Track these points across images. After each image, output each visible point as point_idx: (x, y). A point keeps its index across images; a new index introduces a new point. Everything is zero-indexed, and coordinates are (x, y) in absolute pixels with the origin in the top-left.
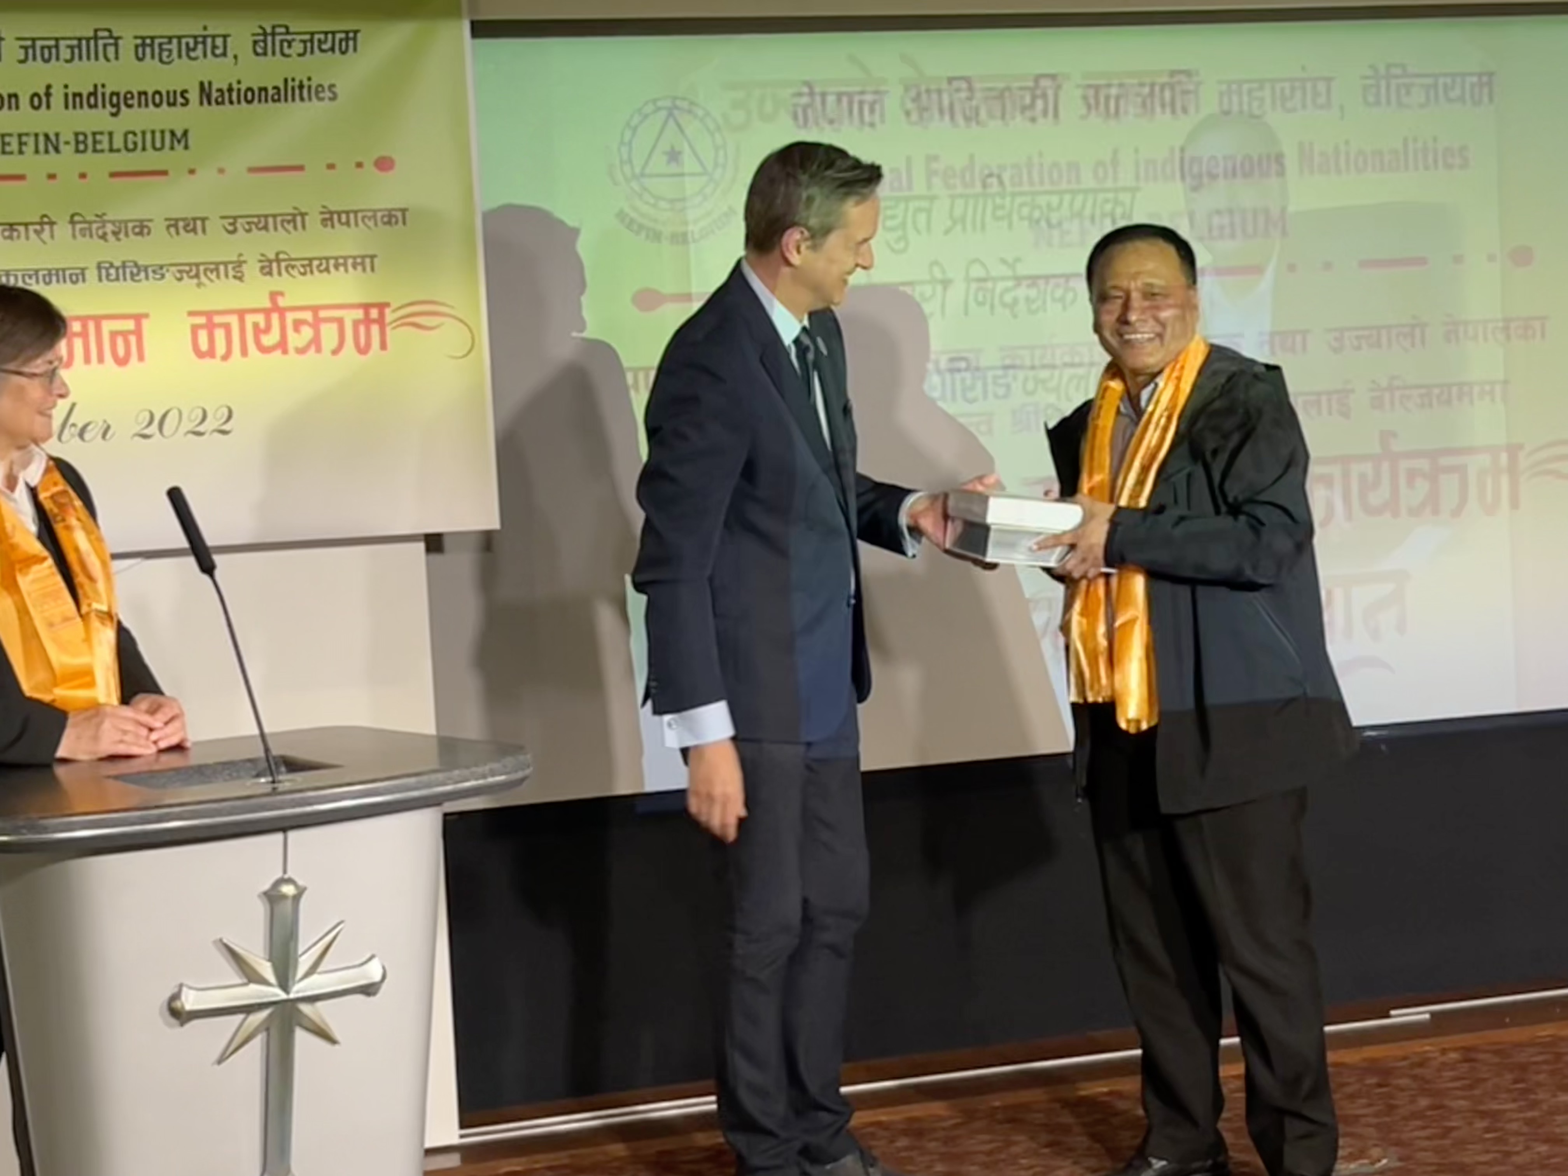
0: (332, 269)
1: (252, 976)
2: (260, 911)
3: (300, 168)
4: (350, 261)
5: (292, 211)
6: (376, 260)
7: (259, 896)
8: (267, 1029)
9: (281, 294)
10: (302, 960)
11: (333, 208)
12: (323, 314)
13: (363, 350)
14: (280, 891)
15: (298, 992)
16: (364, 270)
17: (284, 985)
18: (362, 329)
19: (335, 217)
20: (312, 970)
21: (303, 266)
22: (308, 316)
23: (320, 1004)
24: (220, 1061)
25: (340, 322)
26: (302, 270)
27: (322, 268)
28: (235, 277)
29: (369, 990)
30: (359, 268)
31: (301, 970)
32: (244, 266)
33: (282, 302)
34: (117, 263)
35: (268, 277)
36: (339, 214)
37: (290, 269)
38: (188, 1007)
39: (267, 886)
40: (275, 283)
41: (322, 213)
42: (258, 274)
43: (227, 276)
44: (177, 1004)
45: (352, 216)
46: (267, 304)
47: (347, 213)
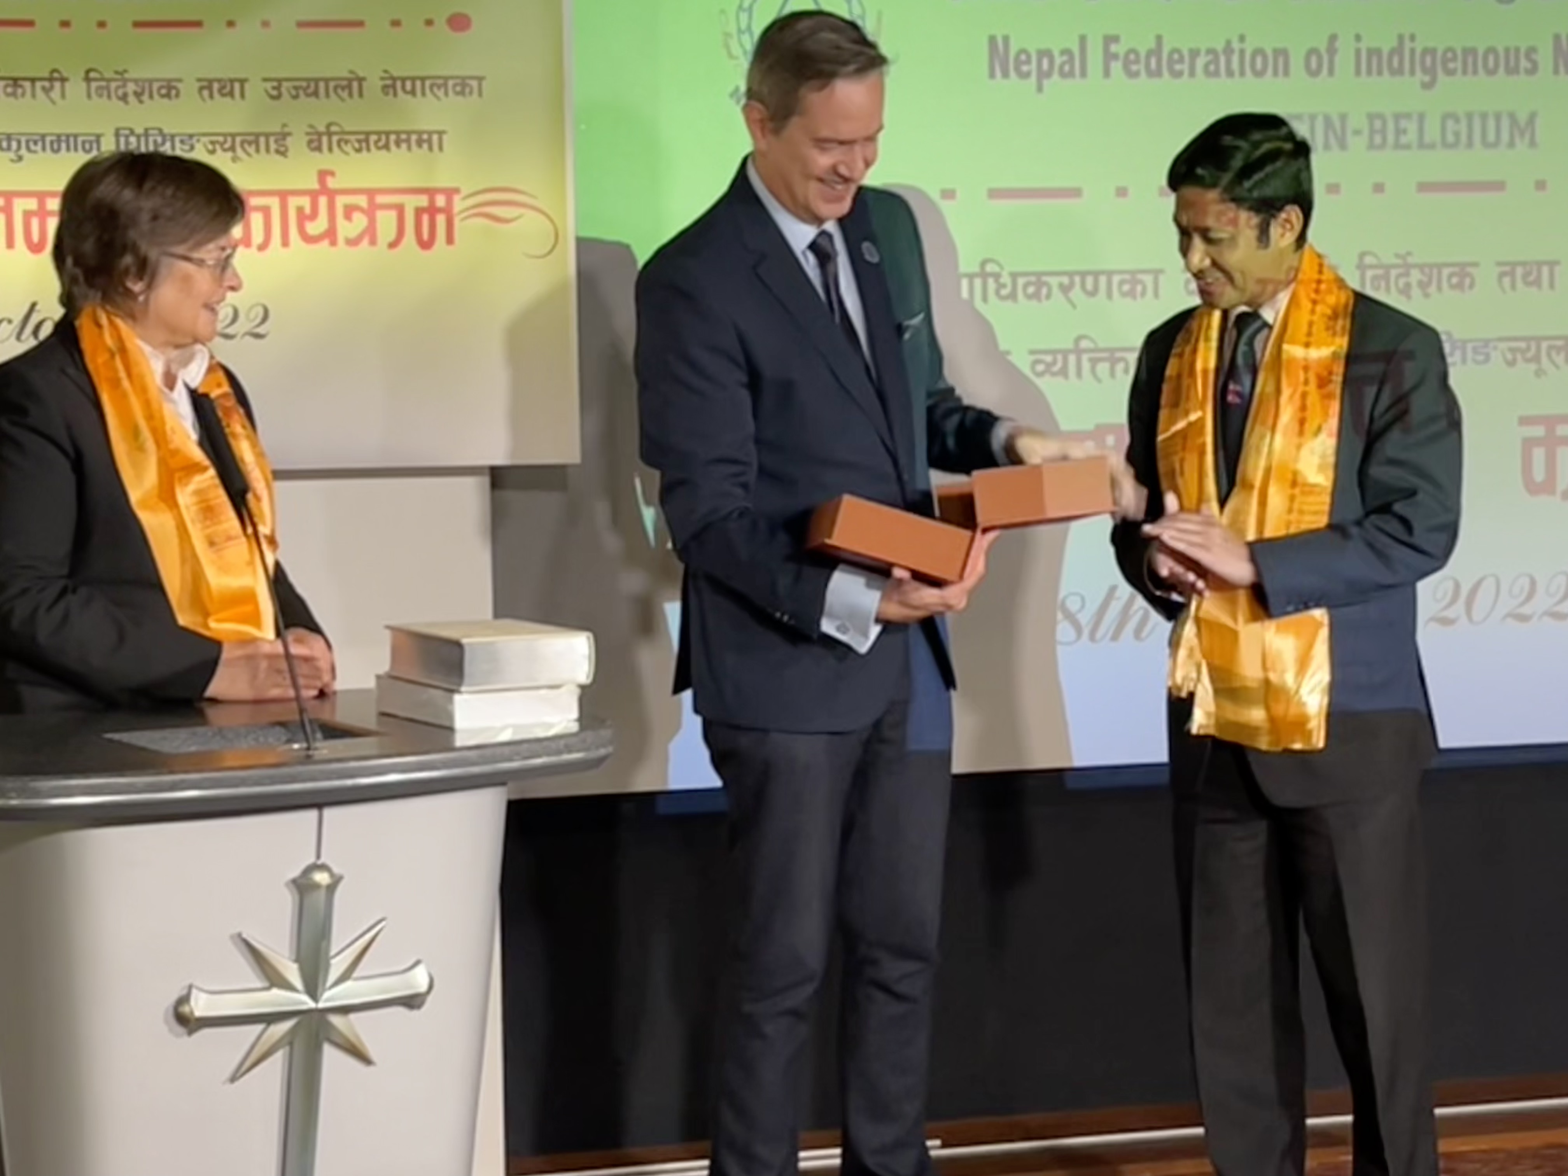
0: (393, 146)
1: (275, 979)
2: (287, 901)
3: (360, 24)
4: (414, 137)
5: (346, 74)
6: (445, 137)
7: (287, 885)
8: (291, 1044)
9: (332, 174)
10: (333, 962)
11: (396, 74)
12: (381, 199)
13: (426, 244)
14: (311, 879)
15: (327, 1000)
16: (431, 148)
17: (313, 991)
18: (425, 219)
19: (399, 84)
20: (345, 976)
21: (359, 141)
22: (362, 201)
23: (353, 1016)
24: (233, 1079)
25: (400, 210)
26: (357, 145)
27: (381, 144)
28: (277, 152)
29: (412, 1002)
30: (425, 146)
31: (334, 974)
32: (289, 140)
33: (332, 183)
34: (139, 130)
35: (316, 154)
36: (404, 80)
37: (343, 144)
38: (198, 1013)
39: (296, 872)
40: (324, 160)
41: (382, 79)
42: (306, 150)
43: (268, 150)
44: (185, 1009)
45: (418, 84)
46: (315, 185)
47: (413, 79)
